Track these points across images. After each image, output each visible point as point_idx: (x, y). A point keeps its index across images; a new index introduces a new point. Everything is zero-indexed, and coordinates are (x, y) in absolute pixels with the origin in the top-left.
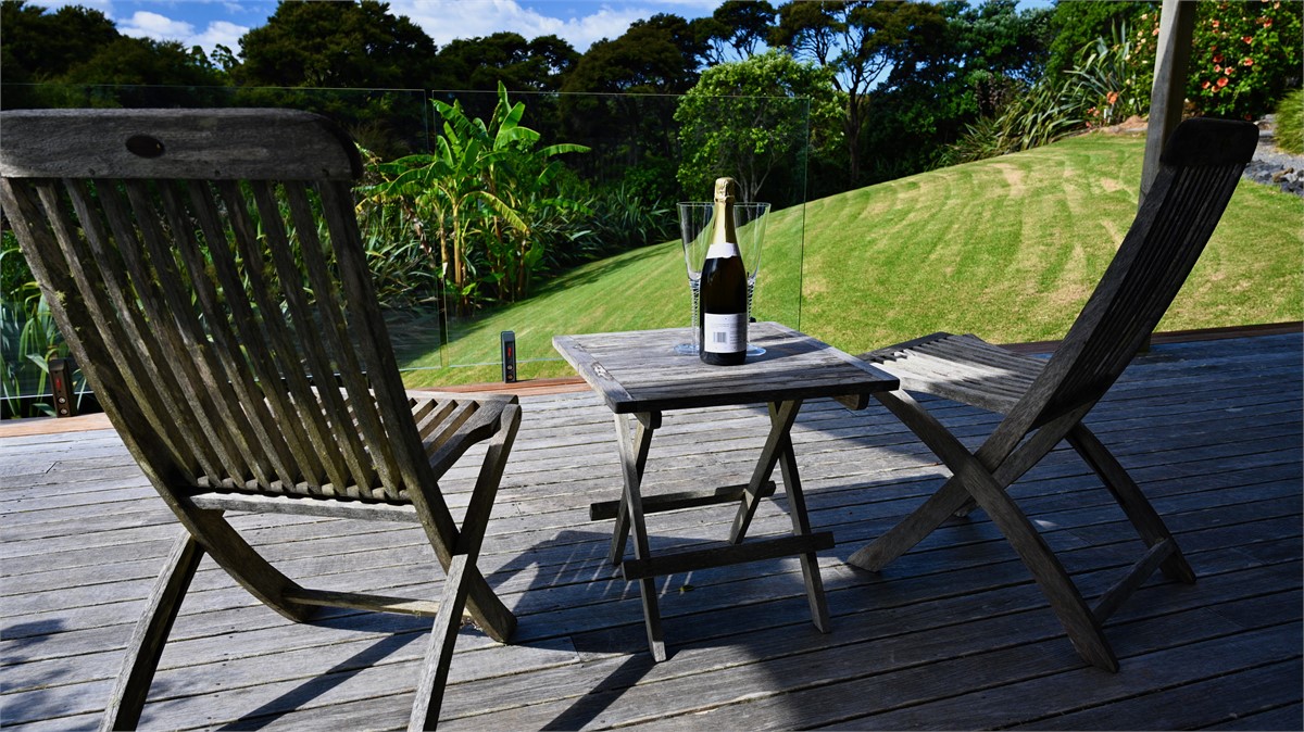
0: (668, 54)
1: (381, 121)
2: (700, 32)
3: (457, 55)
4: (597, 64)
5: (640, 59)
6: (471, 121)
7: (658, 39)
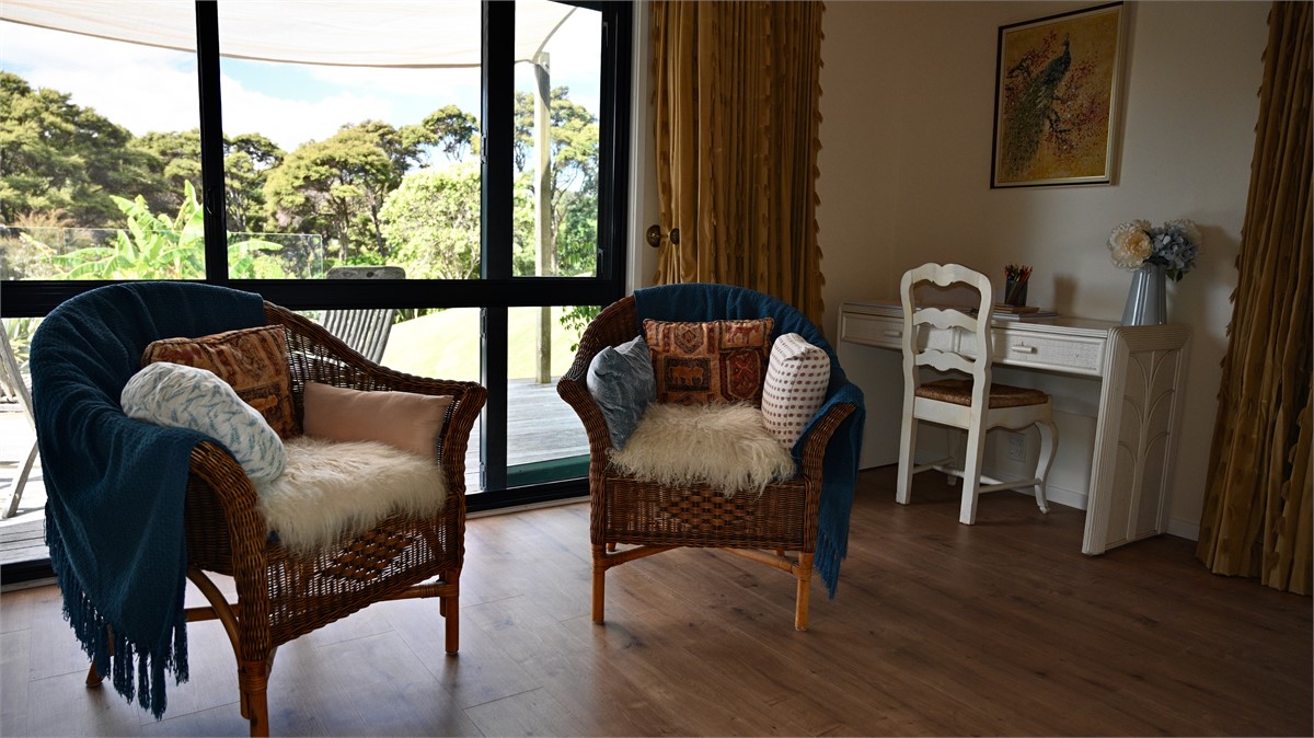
0: (374, 157)
1: (60, 211)
2: (407, 138)
3: (151, 147)
4: (302, 163)
5: (346, 160)
6: (156, 217)
7: (365, 142)
